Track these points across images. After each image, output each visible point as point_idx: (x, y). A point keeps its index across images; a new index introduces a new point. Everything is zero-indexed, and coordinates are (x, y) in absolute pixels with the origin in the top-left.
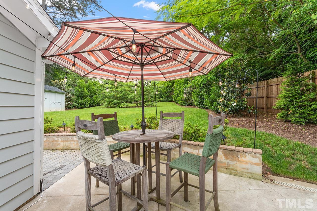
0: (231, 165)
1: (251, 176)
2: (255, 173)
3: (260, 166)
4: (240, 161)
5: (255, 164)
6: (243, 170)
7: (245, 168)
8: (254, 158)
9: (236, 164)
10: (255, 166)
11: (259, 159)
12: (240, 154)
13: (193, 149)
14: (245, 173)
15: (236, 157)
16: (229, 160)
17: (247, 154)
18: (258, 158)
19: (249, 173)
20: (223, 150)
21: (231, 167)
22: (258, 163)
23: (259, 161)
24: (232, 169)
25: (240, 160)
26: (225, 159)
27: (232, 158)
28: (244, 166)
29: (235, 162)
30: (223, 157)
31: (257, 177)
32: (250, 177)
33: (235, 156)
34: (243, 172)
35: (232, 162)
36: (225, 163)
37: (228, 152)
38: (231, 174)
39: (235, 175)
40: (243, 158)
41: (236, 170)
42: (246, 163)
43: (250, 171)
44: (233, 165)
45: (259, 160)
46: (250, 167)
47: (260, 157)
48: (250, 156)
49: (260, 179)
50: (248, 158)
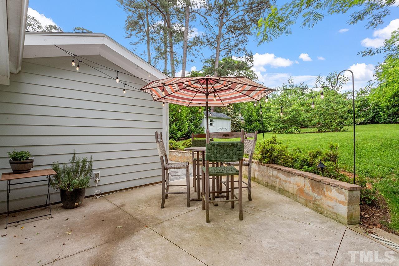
0: (317, 200)
1: (336, 218)
2: (340, 215)
3: (346, 206)
4: (326, 196)
5: (341, 202)
6: (328, 208)
7: (331, 206)
8: (340, 194)
9: (322, 199)
10: (340, 204)
11: (345, 196)
12: (326, 187)
13: (286, 176)
14: (330, 213)
15: (322, 191)
16: (316, 194)
17: (332, 188)
18: (343, 195)
19: (334, 213)
20: (311, 180)
21: (317, 203)
22: (343, 201)
23: (345, 200)
24: (318, 205)
25: (325, 194)
26: (312, 191)
27: (318, 191)
28: (330, 203)
29: (321, 196)
30: (310, 189)
31: (342, 221)
32: (334, 219)
33: (321, 189)
34: (328, 211)
35: (318, 196)
36: (312, 196)
37: (314, 183)
38: (317, 211)
39: (320, 213)
40: (329, 193)
41: (322, 208)
42: (332, 199)
43: (335, 211)
44: (319, 200)
45: (344, 198)
46: (335, 206)
47: (346, 193)
48: (335, 191)
49: (345, 224)
50: (333, 193)
